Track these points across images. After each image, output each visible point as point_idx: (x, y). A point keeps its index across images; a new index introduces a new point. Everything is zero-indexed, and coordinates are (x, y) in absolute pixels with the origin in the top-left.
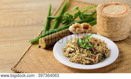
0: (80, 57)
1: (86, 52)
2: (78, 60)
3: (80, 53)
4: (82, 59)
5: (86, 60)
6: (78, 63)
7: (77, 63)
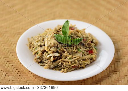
0: (75, 61)
1: (77, 50)
2: (74, 66)
3: (70, 54)
4: (79, 61)
5: (85, 60)
6: (75, 70)
7: (73, 70)
